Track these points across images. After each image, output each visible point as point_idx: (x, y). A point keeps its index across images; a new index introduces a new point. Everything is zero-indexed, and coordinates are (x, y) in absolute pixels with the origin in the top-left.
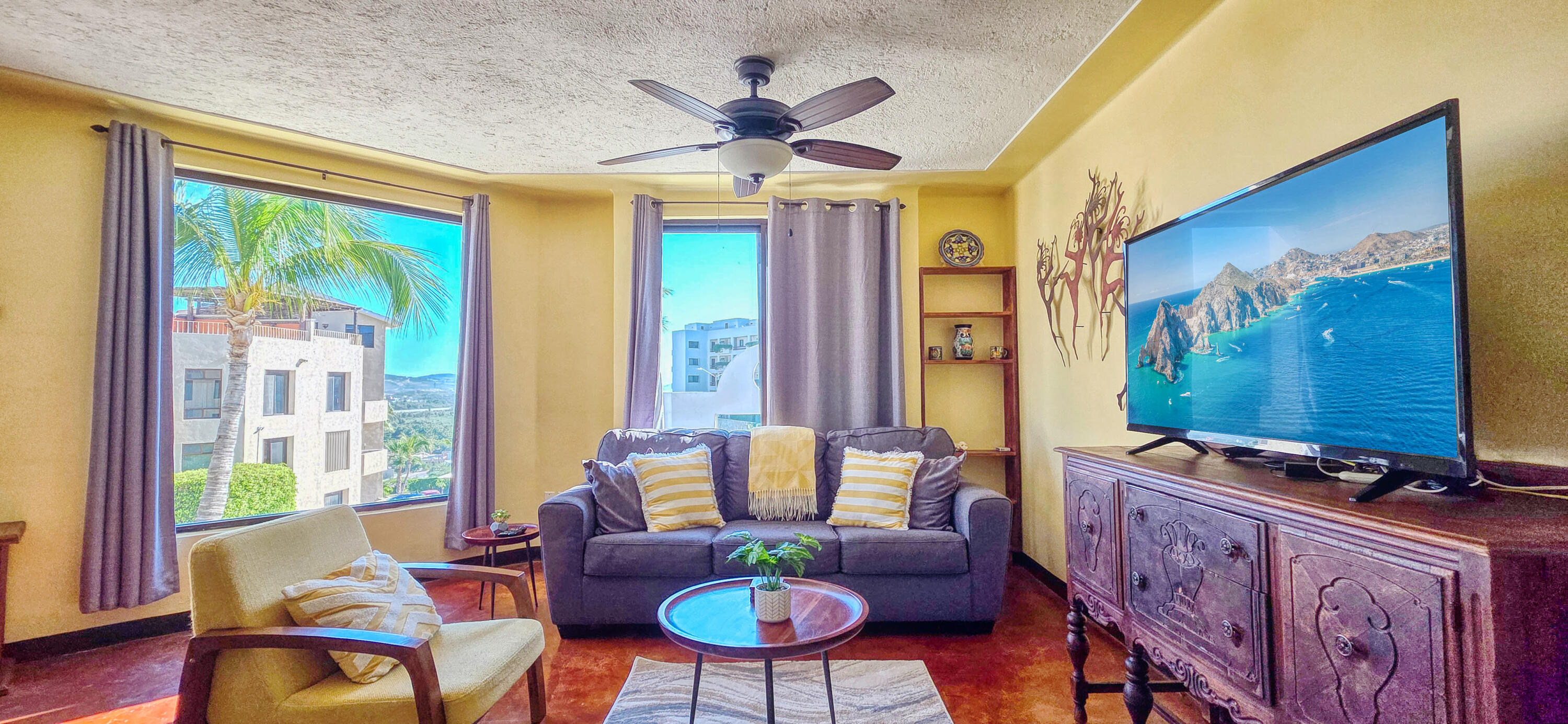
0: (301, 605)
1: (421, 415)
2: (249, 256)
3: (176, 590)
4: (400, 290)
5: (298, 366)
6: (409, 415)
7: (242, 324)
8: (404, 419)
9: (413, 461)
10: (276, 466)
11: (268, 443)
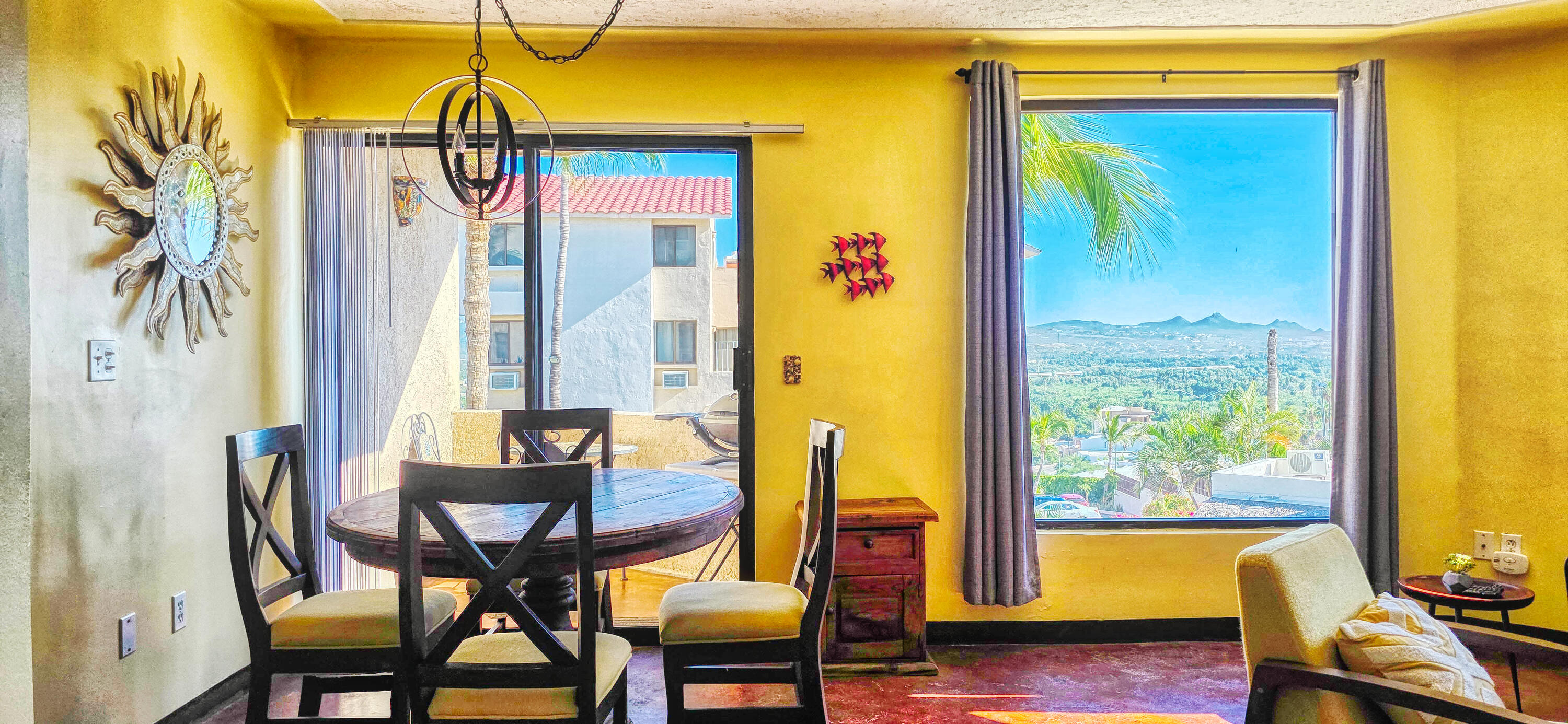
0: (1365, 650)
3: (1039, 595)
4: (1106, 209)
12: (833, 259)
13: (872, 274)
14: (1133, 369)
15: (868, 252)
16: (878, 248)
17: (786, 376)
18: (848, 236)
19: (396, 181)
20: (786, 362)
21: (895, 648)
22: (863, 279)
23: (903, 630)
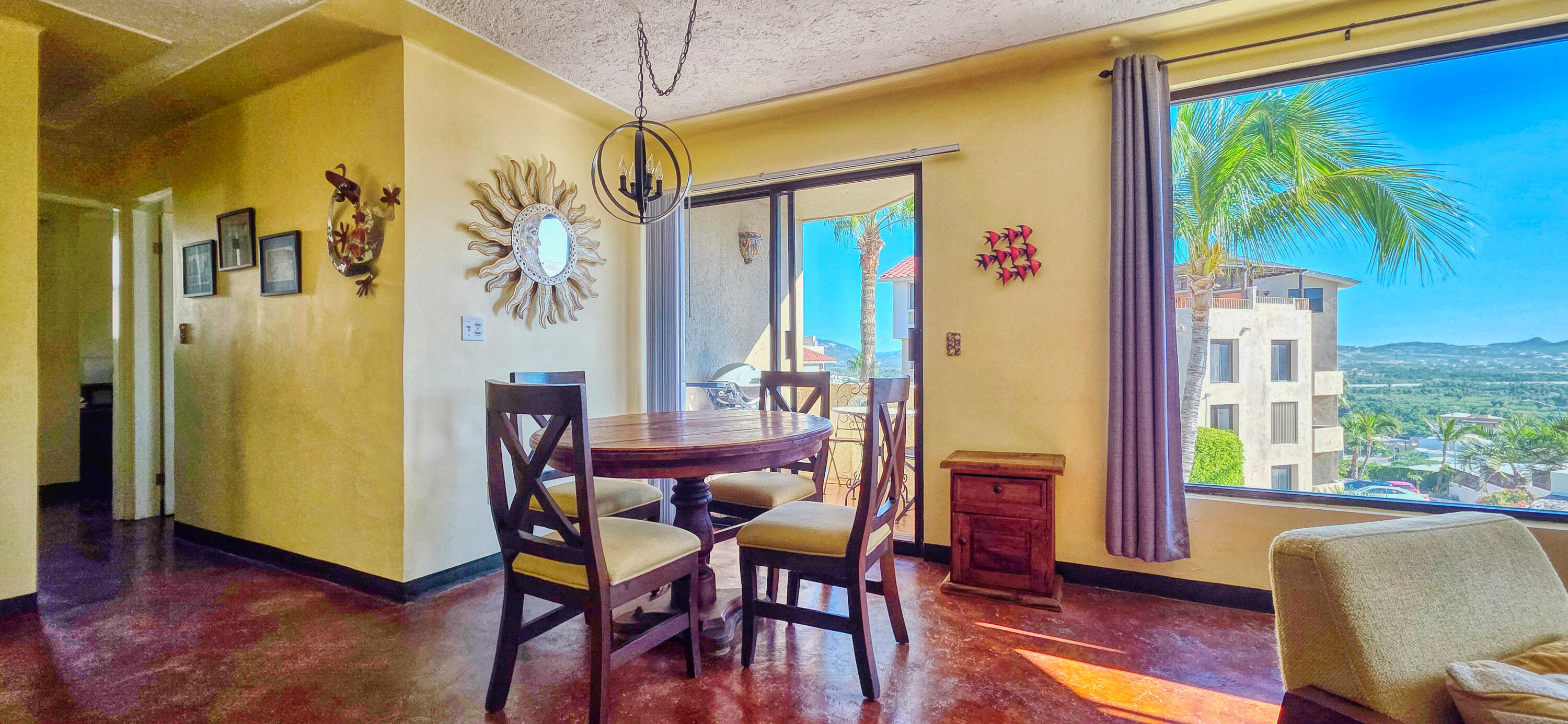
1: (1378, 391)
2: (1208, 218)
3: (1187, 555)
4: (1389, 225)
5: (1241, 334)
6: (1361, 391)
7: (1202, 288)
8: (1354, 395)
9: (1374, 444)
10: (1224, 432)
11: (1214, 408)
12: (988, 251)
13: (1022, 261)
14: (1481, 383)
15: (1019, 244)
16: (1025, 238)
17: (948, 349)
18: (999, 231)
19: (741, 235)
20: (948, 338)
21: (1023, 581)
22: (1015, 267)
23: (1030, 567)
